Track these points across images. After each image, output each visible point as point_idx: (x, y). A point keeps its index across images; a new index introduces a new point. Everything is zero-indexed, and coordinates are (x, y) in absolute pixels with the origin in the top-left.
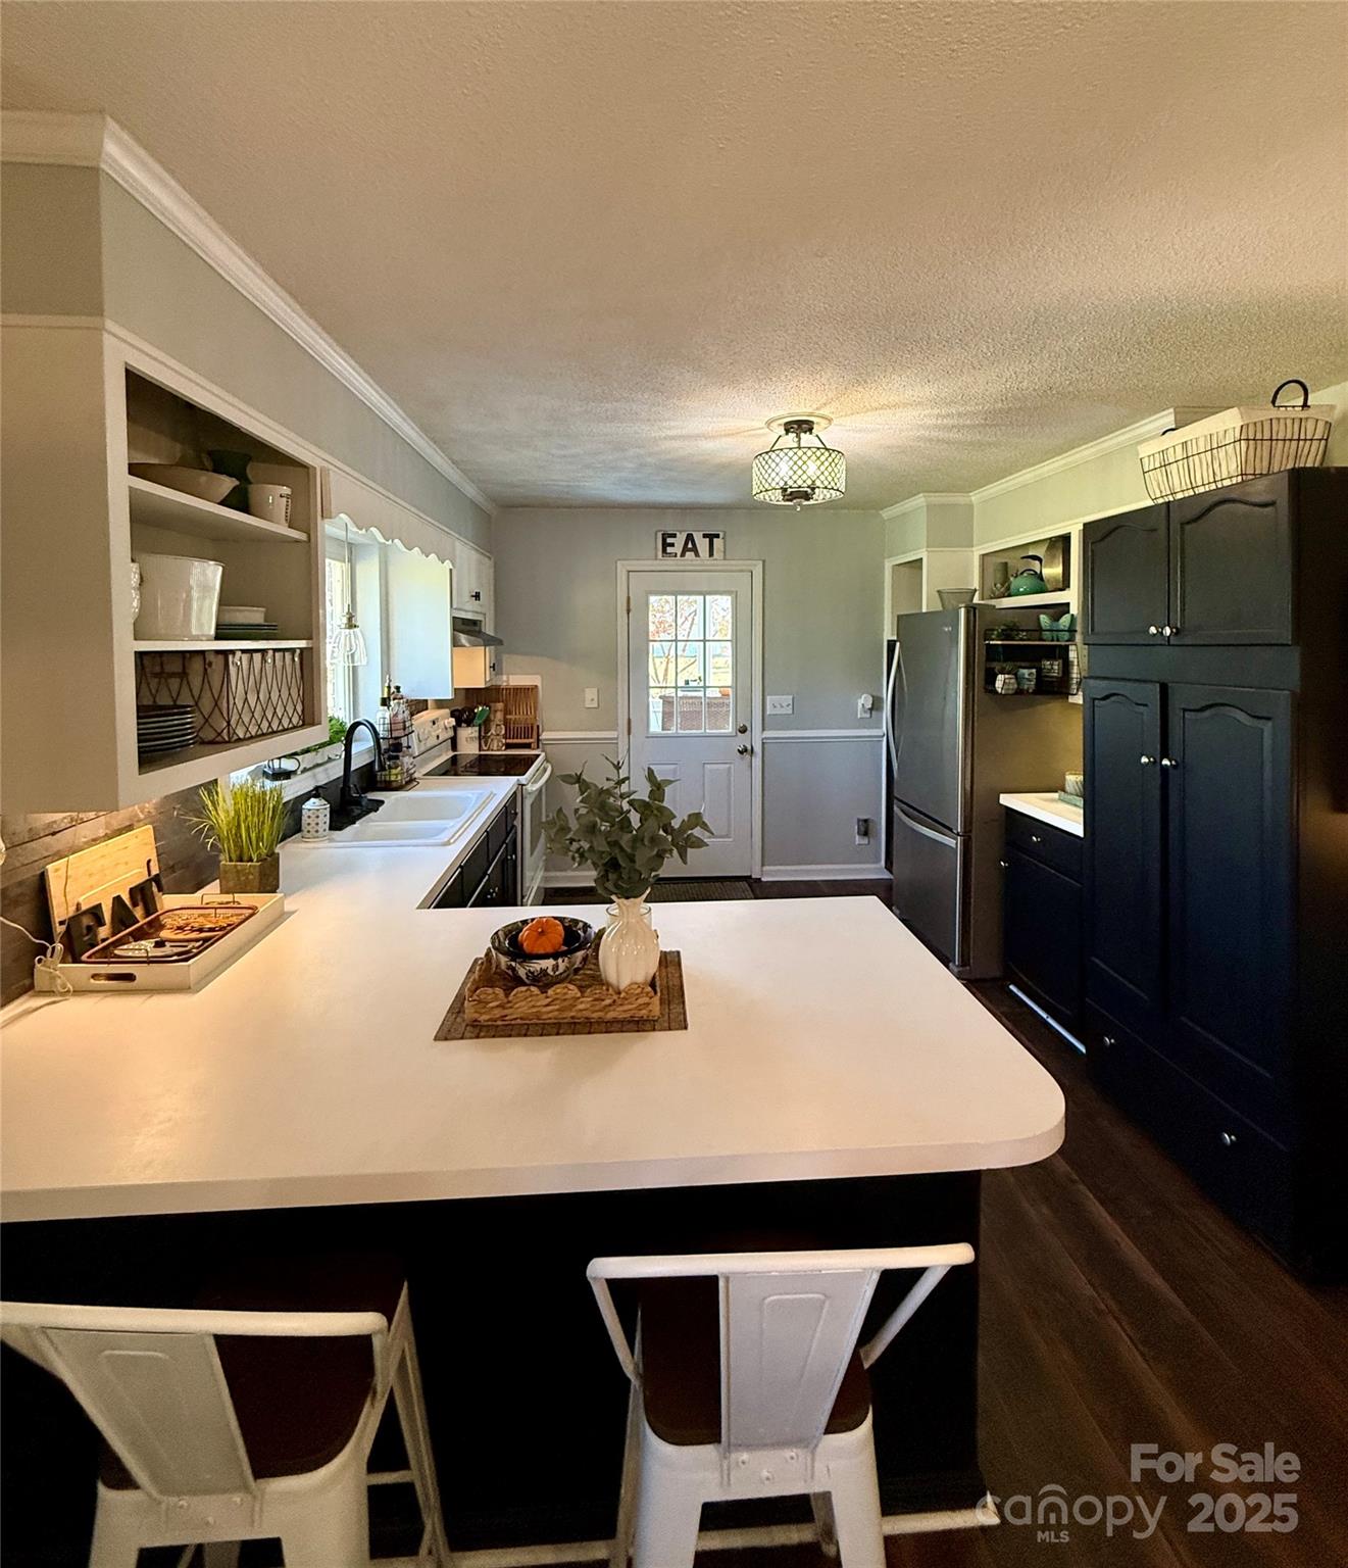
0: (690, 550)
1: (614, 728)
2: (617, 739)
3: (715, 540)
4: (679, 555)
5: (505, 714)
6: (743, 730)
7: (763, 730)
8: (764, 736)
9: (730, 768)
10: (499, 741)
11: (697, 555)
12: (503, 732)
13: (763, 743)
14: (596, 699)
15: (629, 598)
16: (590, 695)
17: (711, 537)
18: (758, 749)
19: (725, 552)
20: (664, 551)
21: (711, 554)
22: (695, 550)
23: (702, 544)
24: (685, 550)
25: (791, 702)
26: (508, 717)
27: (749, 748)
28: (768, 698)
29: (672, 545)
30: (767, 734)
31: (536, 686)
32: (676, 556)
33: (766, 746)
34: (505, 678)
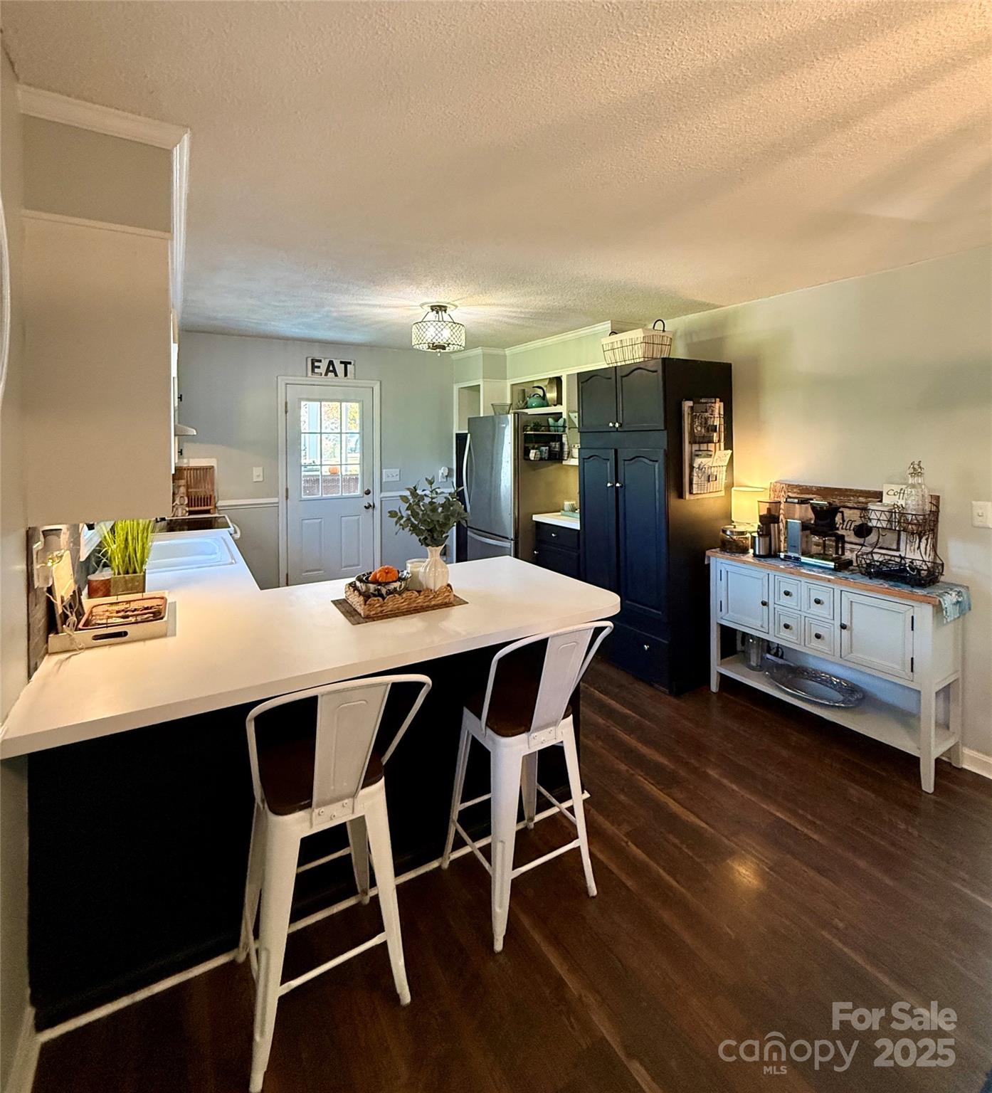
0: (331, 371)
1: (277, 495)
2: (277, 503)
3: (348, 365)
4: (323, 374)
5: (188, 488)
6: (368, 493)
7: (381, 491)
8: (382, 496)
9: (358, 519)
10: (183, 509)
11: (336, 375)
12: (186, 502)
13: (381, 501)
14: (262, 474)
15: (286, 403)
16: (257, 473)
17: (346, 364)
18: (377, 505)
19: (355, 374)
20: (313, 371)
21: (346, 375)
22: (334, 371)
23: (340, 368)
24: (328, 371)
25: (398, 473)
26: (190, 490)
27: (372, 504)
28: (384, 471)
29: (319, 367)
30: (384, 494)
31: (213, 467)
32: (321, 375)
33: (383, 502)
34: (185, 461)
